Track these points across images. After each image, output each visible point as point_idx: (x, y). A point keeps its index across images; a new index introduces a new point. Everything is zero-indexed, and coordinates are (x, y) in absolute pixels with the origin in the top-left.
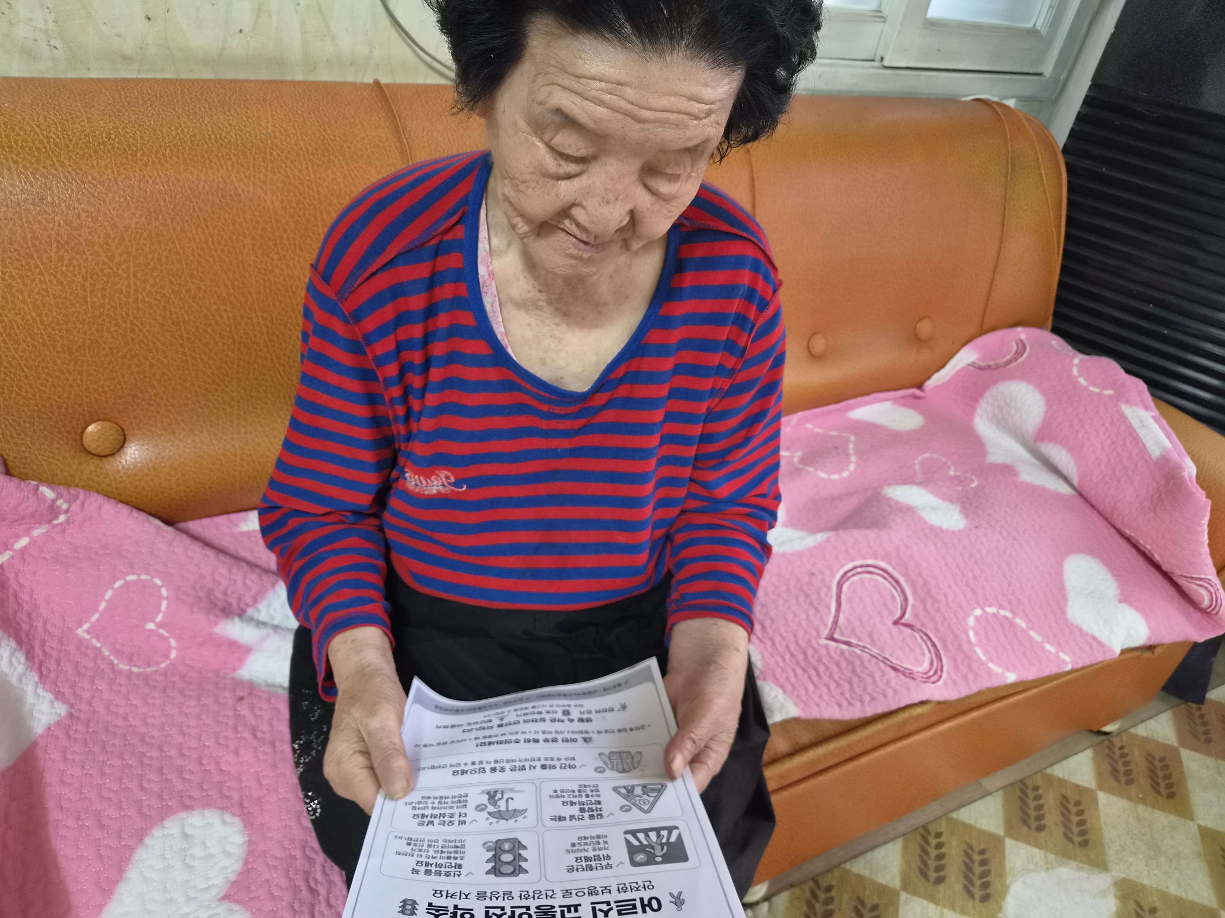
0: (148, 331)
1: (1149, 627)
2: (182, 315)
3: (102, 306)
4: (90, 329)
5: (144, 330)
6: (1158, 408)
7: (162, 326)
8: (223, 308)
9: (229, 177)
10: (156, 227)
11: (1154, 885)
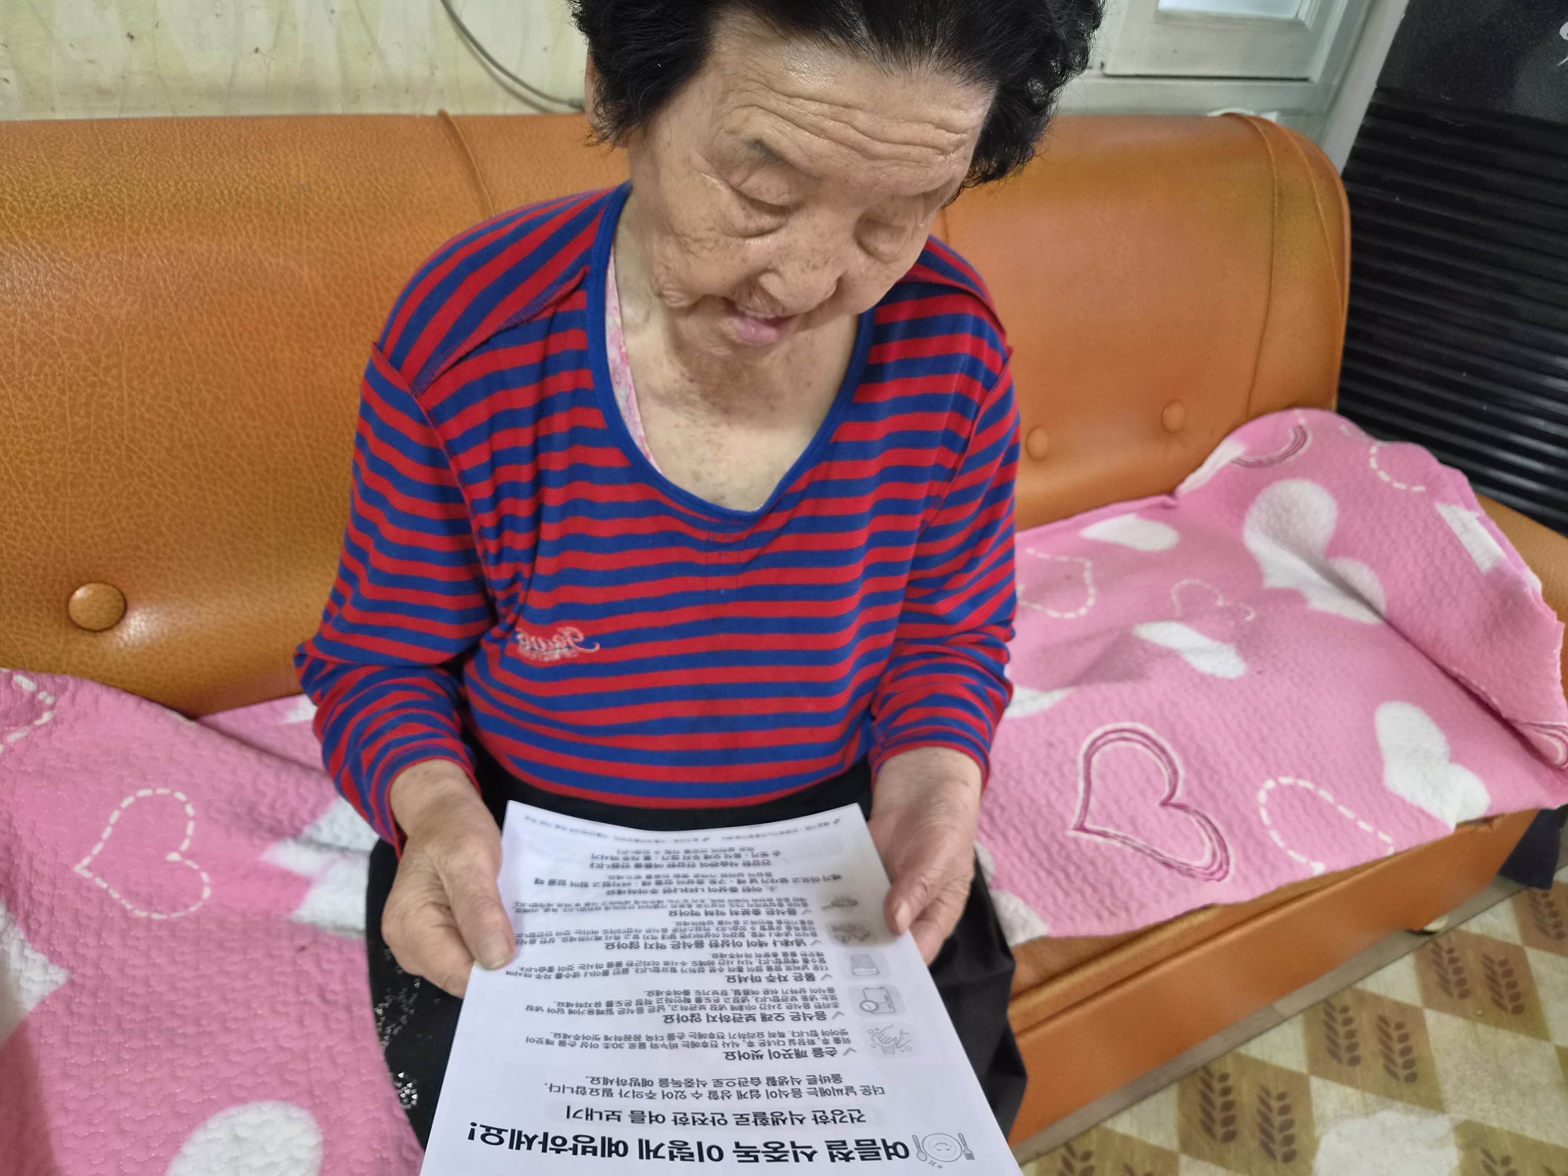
0: (152, 459)
1: (1490, 793)
2: (196, 435)
3: (88, 427)
4: (72, 459)
5: (145, 458)
6: (1484, 506)
7: (169, 450)
8: (251, 423)
9: (250, 246)
10: (154, 318)
11: (1506, 1128)
